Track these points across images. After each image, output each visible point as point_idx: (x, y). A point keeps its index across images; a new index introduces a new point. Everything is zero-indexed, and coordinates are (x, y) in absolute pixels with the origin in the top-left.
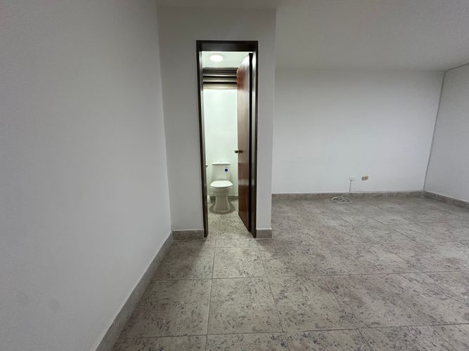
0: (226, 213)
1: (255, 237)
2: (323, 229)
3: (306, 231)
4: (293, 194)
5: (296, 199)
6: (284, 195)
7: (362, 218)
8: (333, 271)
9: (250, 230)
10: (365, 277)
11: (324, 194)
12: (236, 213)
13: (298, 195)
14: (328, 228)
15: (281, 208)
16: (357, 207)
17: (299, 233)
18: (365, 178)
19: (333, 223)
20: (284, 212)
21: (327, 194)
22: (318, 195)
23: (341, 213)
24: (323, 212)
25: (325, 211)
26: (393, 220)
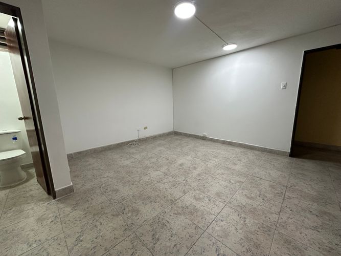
0: (19, 184)
1: (55, 198)
2: (120, 169)
3: (107, 174)
4: (99, 148)
5: (101, 151)
6: (91, 150)
7: (144, 154)
8: (123, 198)
9: (49, 193)
10: (142, 193)
11: (122, 143)
12: (34, 181)
13: (103, 147)
14: (123, 167)
15: (88, 161)
16: (142, 147)
17: (101, 178)
18: (146, 128)
19: (127, 162)
20: (90, 165)
21: (125, 142)
22: (118, 144)
23: (133, 153)
24: (121, 156)
25: (123, 155)
26: (160, 150)
